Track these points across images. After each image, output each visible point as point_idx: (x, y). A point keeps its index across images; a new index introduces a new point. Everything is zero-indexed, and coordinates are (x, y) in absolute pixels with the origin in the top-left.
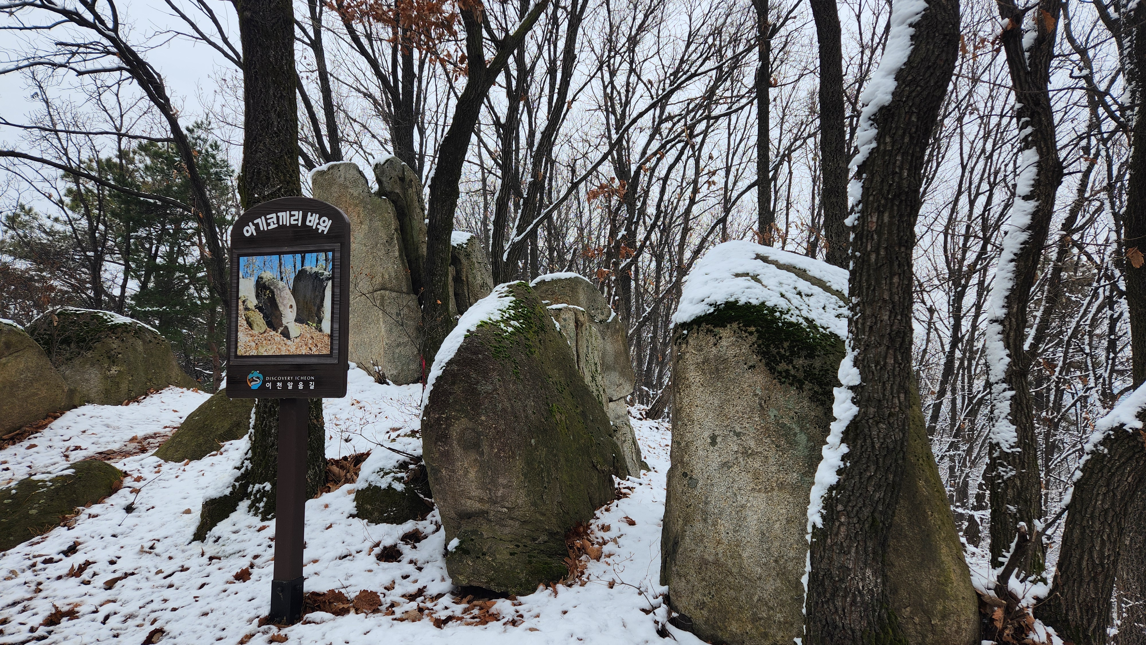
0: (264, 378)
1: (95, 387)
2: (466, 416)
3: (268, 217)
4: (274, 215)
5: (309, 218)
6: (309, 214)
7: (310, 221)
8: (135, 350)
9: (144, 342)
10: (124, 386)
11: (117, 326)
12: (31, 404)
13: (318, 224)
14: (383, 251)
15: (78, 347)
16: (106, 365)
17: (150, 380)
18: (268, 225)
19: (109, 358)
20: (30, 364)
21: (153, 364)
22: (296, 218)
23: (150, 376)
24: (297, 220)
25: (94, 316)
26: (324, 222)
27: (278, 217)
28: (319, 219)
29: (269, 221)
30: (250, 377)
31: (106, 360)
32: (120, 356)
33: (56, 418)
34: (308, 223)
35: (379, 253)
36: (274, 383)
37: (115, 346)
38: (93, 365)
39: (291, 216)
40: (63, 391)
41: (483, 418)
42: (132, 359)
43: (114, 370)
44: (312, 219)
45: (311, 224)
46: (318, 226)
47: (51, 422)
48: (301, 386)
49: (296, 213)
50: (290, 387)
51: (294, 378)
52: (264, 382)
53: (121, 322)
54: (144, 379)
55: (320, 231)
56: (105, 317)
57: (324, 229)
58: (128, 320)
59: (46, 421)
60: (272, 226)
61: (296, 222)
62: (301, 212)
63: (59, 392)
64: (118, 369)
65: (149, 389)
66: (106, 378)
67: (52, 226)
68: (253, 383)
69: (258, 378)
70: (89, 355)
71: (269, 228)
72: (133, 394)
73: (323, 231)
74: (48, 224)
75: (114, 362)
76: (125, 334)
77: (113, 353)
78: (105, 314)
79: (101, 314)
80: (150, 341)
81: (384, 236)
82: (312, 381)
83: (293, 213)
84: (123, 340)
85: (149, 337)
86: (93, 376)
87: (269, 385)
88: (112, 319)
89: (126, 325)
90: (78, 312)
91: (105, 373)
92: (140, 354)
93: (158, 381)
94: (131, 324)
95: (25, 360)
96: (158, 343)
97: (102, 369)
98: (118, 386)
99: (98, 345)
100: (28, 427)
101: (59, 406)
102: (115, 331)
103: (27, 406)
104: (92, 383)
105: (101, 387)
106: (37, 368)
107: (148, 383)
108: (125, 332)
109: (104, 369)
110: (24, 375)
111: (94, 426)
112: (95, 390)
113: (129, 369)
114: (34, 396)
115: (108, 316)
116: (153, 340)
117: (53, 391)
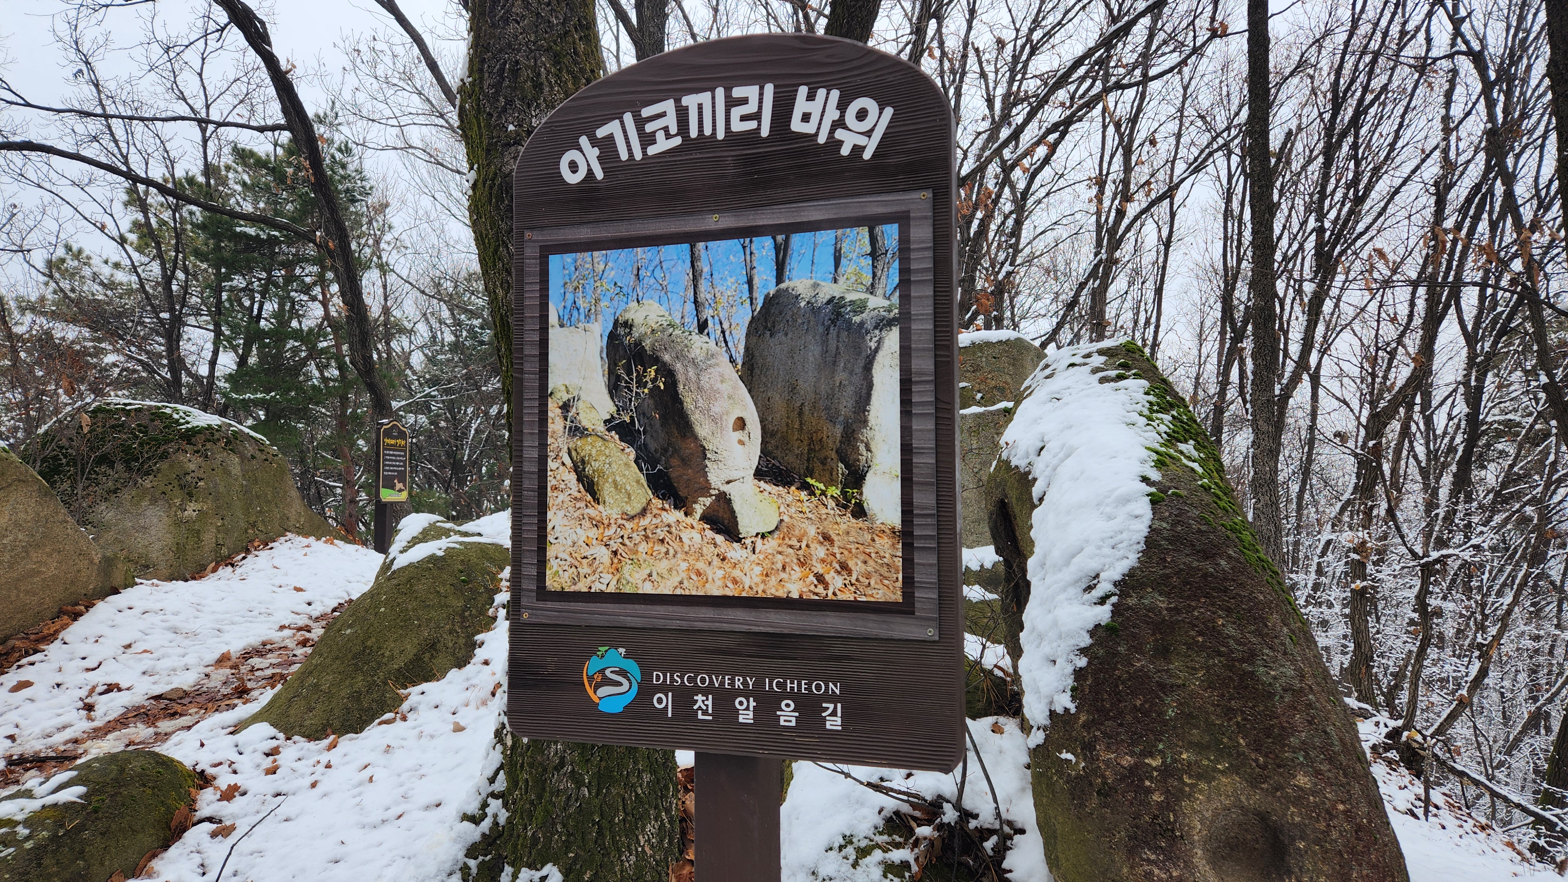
0: (646, 675)
1: (159, 540)
2: (1234, 769)
3: (646, 112)
4: (668, 106)
5: (801, 105)
6: (803, 91)
7: (806, 117)
8: (227, 473)
9: (242, 458)
10: (209, 538)
11: (196, 432)
12: (27, 592)
13: (840, 124)
15: (129, 469)
16: (178, 502)
17: (254, 525)
18: (647, 140)
19: (182, 487)
20: (22, 515)
21: (258, 497)
22: (751, 108)
23: (252, 519)
24: (756, 116)
25: (156, 414)
26: (862, 115)
27: (682, 114)
28: (842, 106)
29: (649, 128)
30: (593, 666)
31: (177, 491)
32: (201, 483)
33: (76, 616)
34: (797, 125)
36: (684, 698)
37: (192, 466)
38: (154, 501)
39: (731, 103)
40: (92, 562)
41: (1302, 780)
42: (221, 489)
43: (191, 510)
44: (815, 108)
45: (809, 128)
46: (840, 134)
47: (64, 627)
48: (788, 716)
49: (750, 92)
50: (746, 717)
51: (759, 683)
52: (646, 690)
53: (203, 424)
54: (243, 524)
55: (845, 151)
56: (176, 416)
57: (862, 141)
58: (214, 420)
59: (58, 624)
60: (662, 145)
61: (752, 125)
62: (769, 89)
63: (83, 564)
64: (198, 506)
65: (251, 541)
66: (178, 523)
67: (112, 276)
68: (604, 691)
69: (623, 673)
70: (147, 484)
71: (652, 150)
72: (224, 551)
73: (858, 150)
74: (106, 271)
75: (190, 495)
76: (209, 445)
77: (189, 478)
78: (176, 411)
79: (168, 411)
80: (253, 457)
82: (833, 699)
83: (738, 92)
84: (206, 457)
85: (250, 449)
86: (155, 520)
87: (664, 702)
88: (188, 418)
89: (212, 429)
90: (128, 408)
91: (176, 515)
92: (236, 480)
93: (266, 526)
94: (220, 426)
95: (9, 507)
96: (266, 460)
97: (170, 507)
98: (198, 537)
99: (164, 465)
100: (18, 639)
101: (83, 592)
102: (193, 440)
103: (18, 596)
104: (153, 532)
105: (169, 539)
106: (38, 521)
107: (250, 531)
108: (209, 441)
109: (174, 509)
110: (11, 538)
111: (147, 631)
112: (158, 546)
113: (218, 507)
114: (31, 576)
115: (181, 414)
116: (258, 454)
117: (71, 563)
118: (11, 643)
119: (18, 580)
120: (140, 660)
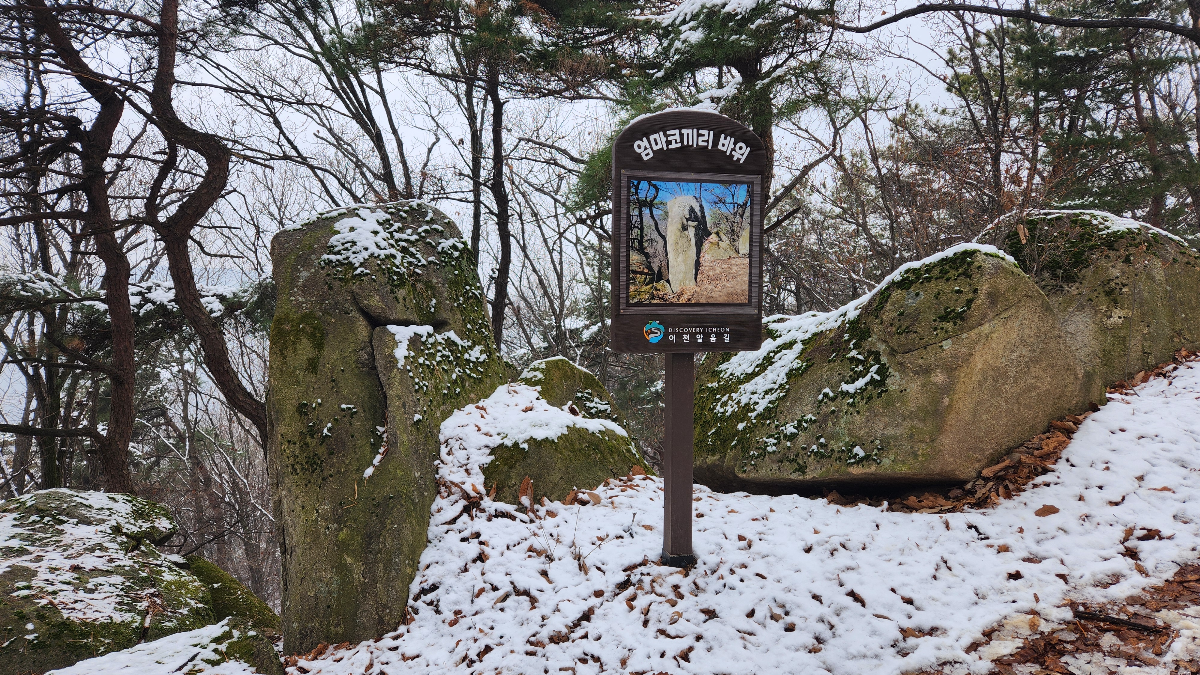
1: (1086, 346)
8: (1150, 277)
10: (1135, 346)
11: (1118, 236)
15: (1055, 276)
16: (1103, 308)
17: (1179, 333)
19: (1108, 294)
23: (1178, 327)
25: (1075, 222)
31: (1103, 298)
33: (1069, 433)
37: (1116, 273)
38: (1081, 308)
42: (1145, 295)
43: (1117, 317)
47: (1063, 445)
53: (1123, 228)
54: (1168, 332)
56: (1095, 222)
58: (1133, 224)
59: (1054, 440)
63: (1070, 379)
64: (1123, 313)
65: (1179, 350)
66: (1104, 330)
70: (1074, 291)
72: (1151, 360)
75: (1115, 301)
77: (1113, 285)
78: (1095, 217)
80: (1175, 260)
84: (1129, 262)
86: (1081, 327)
88: (1106, 224)
89: (1133, 233)
90: (1049, 217)
91: (1102, 322)
92: (1160, 285)
94: (1139, 230)
95: (1018, 323)
96: (1188, 263)
97: (1096, 314)
98: (1124, 345)
99: (1087, 272)
100: (1022, 453)
101: (1068, 407)
102: (1116, 245)
103: (1019, 409)
104: (1080, 338)
105: (1095, 346)
106: (1039, 337)
107: (1176, 340)
108: (1131, 245)
109: (1100, 315)
110: (1017, 354)
112: (1084, 351)
113: (1143, 314)
114: (1030, 391)
115: (1100, 219)
117: (1060, 378)
118: (1016, 456)
119: (1020, 394)
120: (1163, 499)
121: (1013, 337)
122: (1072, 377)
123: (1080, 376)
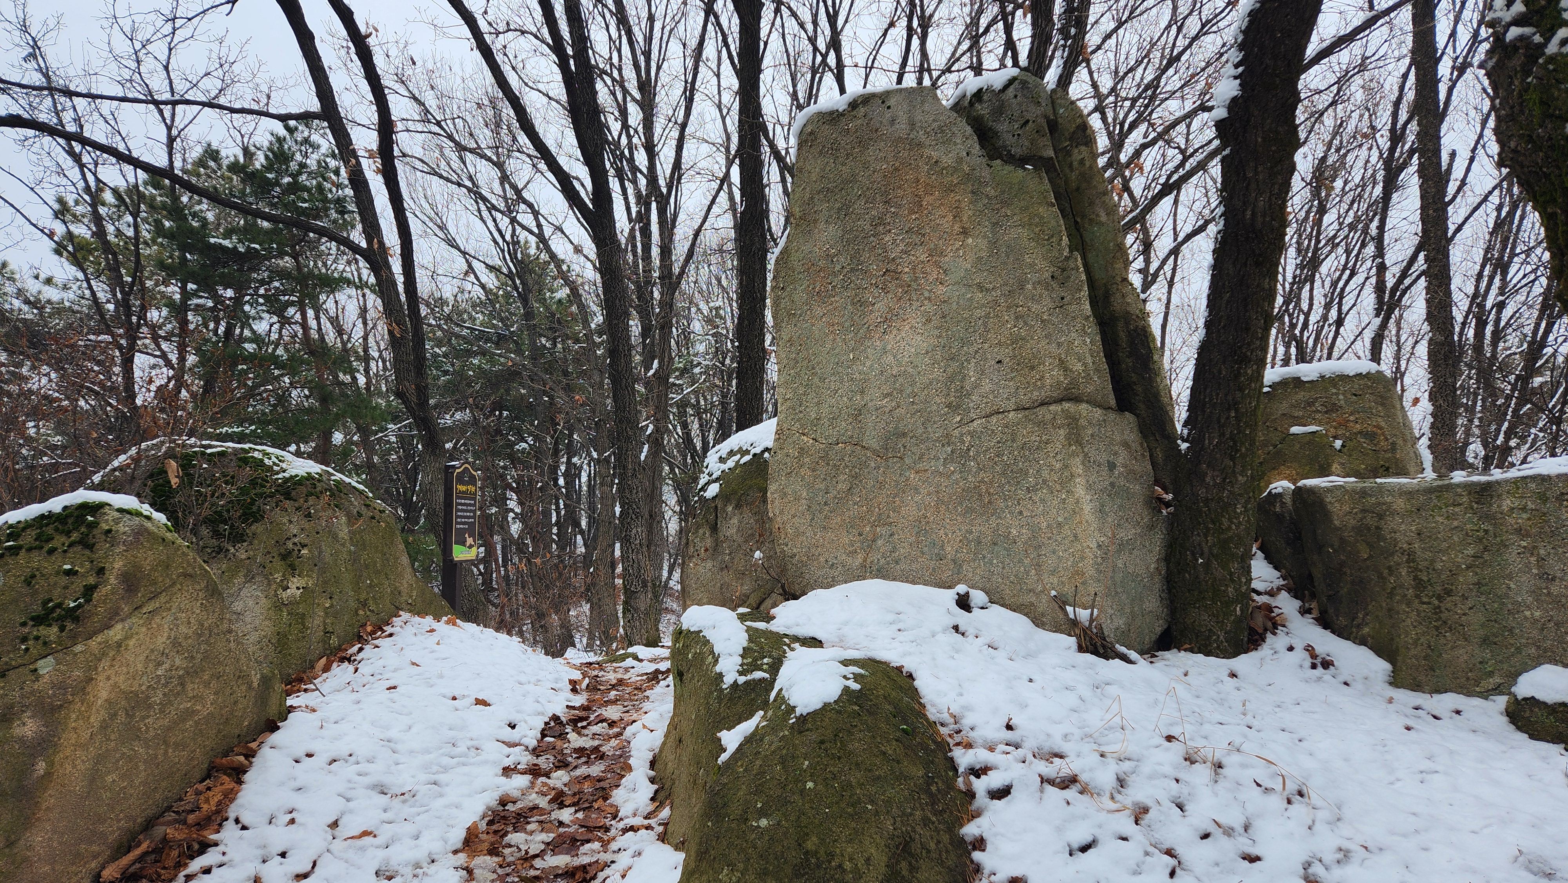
1: (256, 629)
8: (335, 537)
9: (349, 515)
10: (316, 624)
11: (295, 482)
14: (1047, 303)
15: (217, 534)
16: (278, 576)
17: (364, 604)
19: (283, 557)
21: (367, 567)
23: (363, 596)
25: (243, 459)
31: (278, 563)
32: (304, 551)
33: (238, 773)
35: (1035, 307)
37: (293, 529)
38: (250, 578)
42: (327, 558)
43: (294, 588)
47: (230, 796)
53: (302, 472)
54: (352, 604)
56: (268, 462)
58: (312, 467)
59: (218, 791)
63: (241, 691)
64: (302, 582)
65: (364, 625)
66: (279, 605)
67: (40, 292)
70: (241, 553)
72: (334, 641)
74: (33, 287)
75: (293, 567)
76: (310, 500)
77: (290, 545)
78: (267, 455)
79: (258, 455)
80: (360, 515)
81: (1041, 264)
84: (309, 515)
85: (354, 505)
86: (251, 603)
88: (284, 465)
89: (313, 478)
90: (209, 451)
91: (276, 595)
92: (343, 545)
93: (377, 604)
94: (320, 475)
95: (169, 618)
96: (373, 518)
97: (269, 585)
98: (303, 624)
99: (258, 528)
100: (168, 824)
101: (237, 732)
102: (293, 493)
103: (166, 752)
104: (248, 619)
105: (268, 628)
106: (200, 635)
107: (361, 612)
108: (312, 494)
109: (274, 586)
110: (166, 666)
111: (349, 794)
112: (254, 637)
113: (325, 582)
114: (184, 721)
115: (274, 459)
116: (364, 510)
117: (228, 691)
118: (159, 831)
119: (169, 729)
120: (363, 849)
121: (161, 640)
122: (244, 688)
123: (255, 684)
